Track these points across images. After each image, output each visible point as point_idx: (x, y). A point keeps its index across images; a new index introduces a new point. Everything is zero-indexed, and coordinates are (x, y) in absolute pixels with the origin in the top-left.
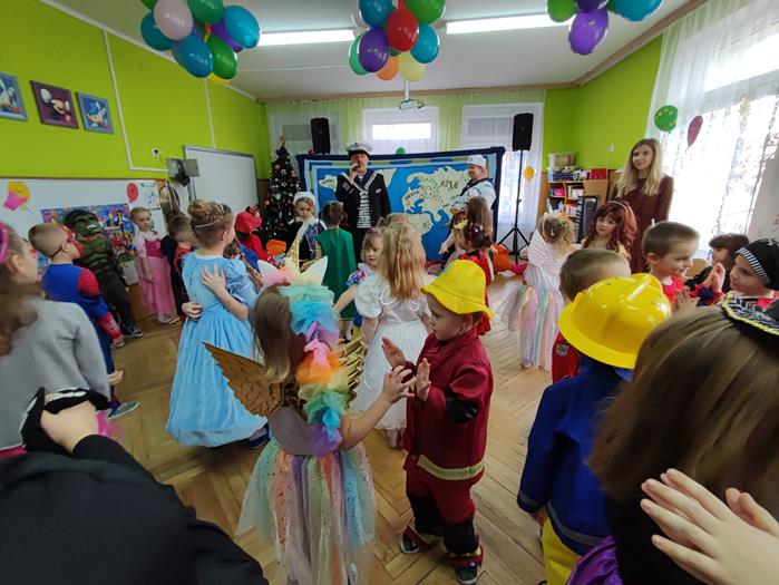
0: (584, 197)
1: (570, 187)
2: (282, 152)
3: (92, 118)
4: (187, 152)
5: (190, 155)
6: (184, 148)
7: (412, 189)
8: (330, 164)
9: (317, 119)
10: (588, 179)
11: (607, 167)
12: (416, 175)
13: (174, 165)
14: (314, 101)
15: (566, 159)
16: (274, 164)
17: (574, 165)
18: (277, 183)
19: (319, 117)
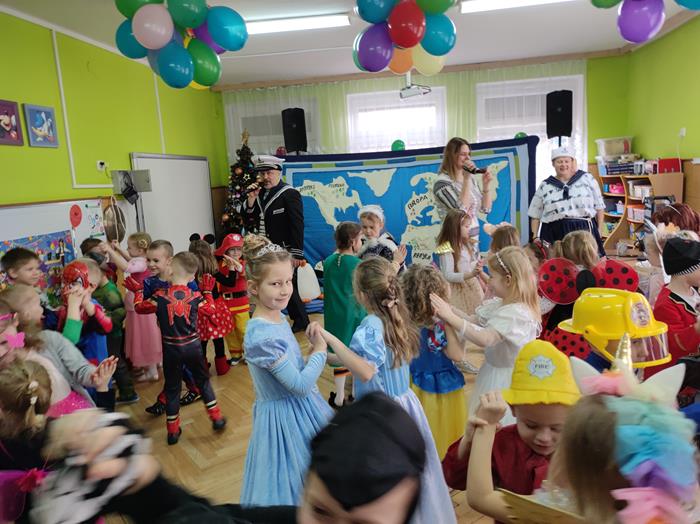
0: (653, 199)
1: (630, 183)
2: (245, 153)
3: (37, 131)
4: (135, 160)
5: (139, 165)
6: (131, 157)
7: (418, 194)
8: (310, 166)
9: (289, 110)
10: (655, 172)
11: (679, 156)
12: (422, 176)
13: (121, 178)
14: (284, 87)
15: (621, 146)
16: (234, 168)
17: (633, 152)
18: (239, 192)
19: (293, 106)
